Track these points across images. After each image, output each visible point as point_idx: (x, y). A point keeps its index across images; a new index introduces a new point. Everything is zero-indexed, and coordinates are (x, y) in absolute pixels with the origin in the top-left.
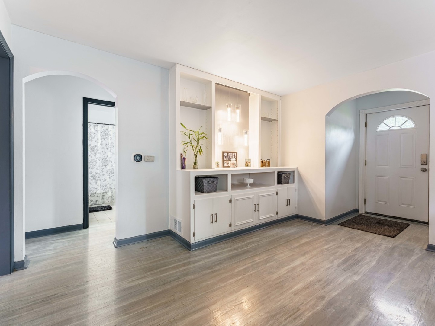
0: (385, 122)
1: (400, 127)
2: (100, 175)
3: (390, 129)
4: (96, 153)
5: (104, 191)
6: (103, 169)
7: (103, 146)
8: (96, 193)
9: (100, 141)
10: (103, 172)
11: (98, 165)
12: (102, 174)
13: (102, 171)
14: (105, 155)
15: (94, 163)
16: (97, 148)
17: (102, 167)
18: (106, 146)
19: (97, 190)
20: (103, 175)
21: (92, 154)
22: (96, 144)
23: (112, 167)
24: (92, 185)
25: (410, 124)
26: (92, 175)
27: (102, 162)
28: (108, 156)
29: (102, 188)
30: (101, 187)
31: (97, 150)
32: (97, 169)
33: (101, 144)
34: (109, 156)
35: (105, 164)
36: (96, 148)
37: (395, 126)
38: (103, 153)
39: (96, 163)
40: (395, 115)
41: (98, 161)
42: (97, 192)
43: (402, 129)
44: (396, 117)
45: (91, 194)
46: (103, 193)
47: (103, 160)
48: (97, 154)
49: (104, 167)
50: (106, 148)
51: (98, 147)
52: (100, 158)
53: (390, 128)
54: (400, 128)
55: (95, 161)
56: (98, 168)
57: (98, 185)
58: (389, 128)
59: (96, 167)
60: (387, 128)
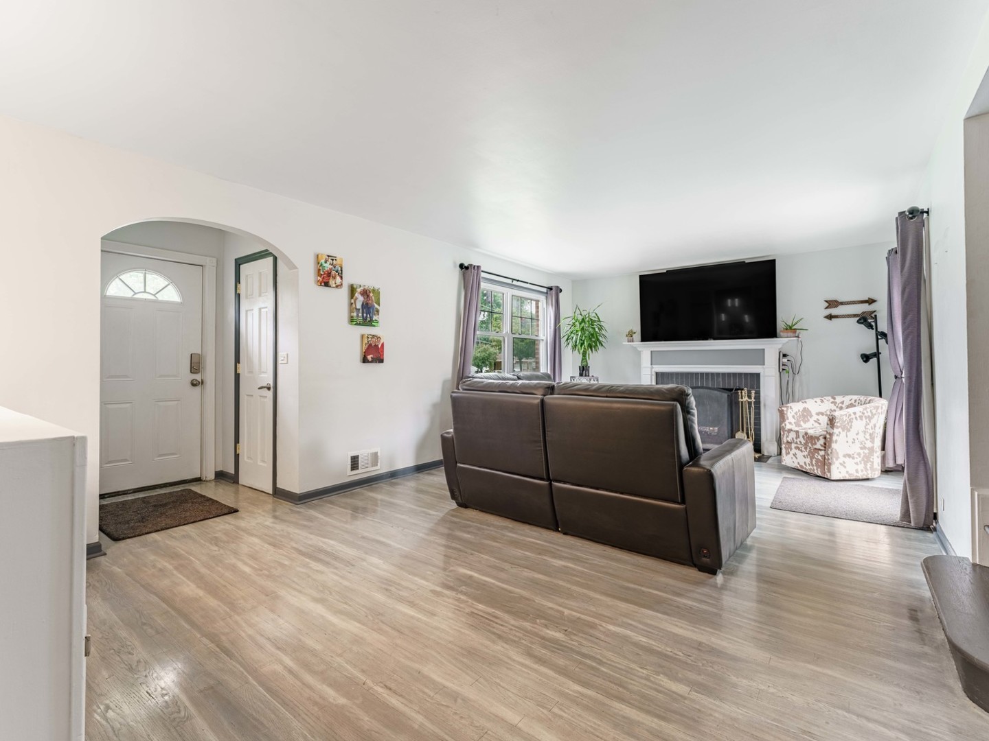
0: (121, 277)
1: (154, 295)
3: (135, 296)
25: (171, 295)
37: (145, 292)
40: (146, 269)
43: (157, 302)
44: (147, 272)
53: (135, 293)
54: (153, 298)
58: (133, 293)
60: (129, 294)
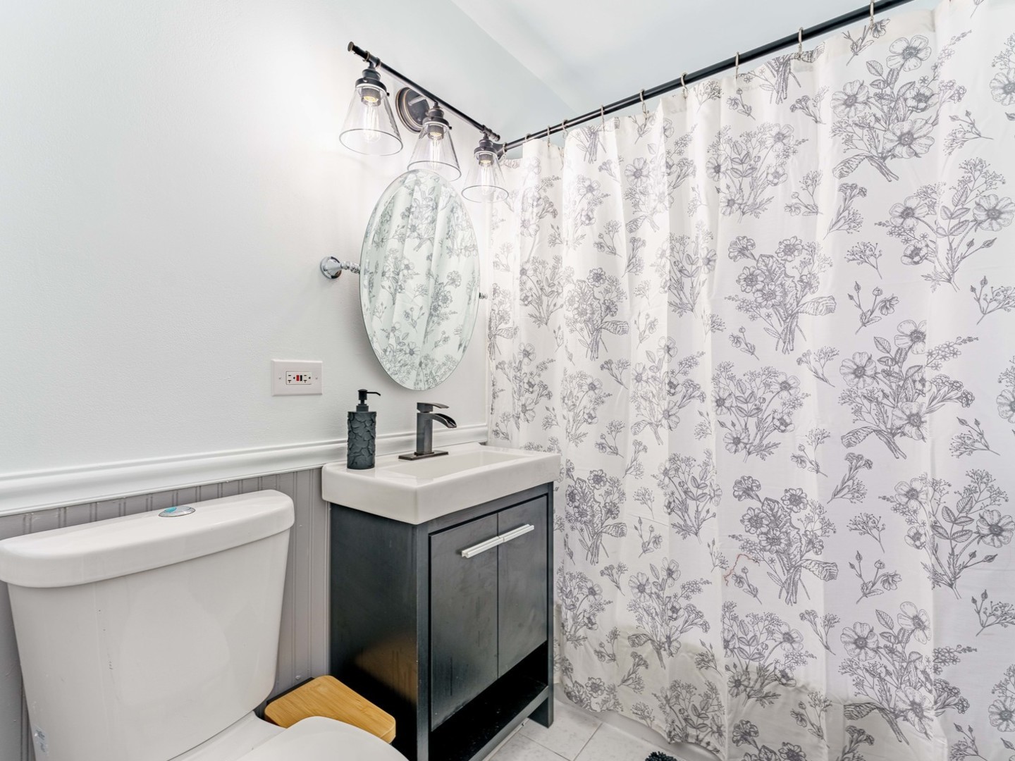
2: (827, 525)
4: (793, 316)
5: (872, 693)
6: (858, 462)
7: (869, 233)
8: (784, 679)
9: (828, 197)
10: (858, 492)
11: (807, 420)
12: (843, 511)
13: (850, 488)
14: (888, 327)
15: (776, 405)
16: (804, 263)
17: (856, 450)
18: (897, 231)
19: (798, 659)
20: (866, 525)
21: (761, 323)
22: (793, 227)
23: (978, 461)
24: (754, 592)
26: (755, 504)
27: (847, 398)
28: (917, 336)
29: (844, 652)
30: (837, 645)
31: (807, 285)
32: (800, 460)
33: (847, 219)
34: (934, 340)
35: (882, 414)
36: (793, 266)
38: (867, 301)
39: (795, 404)
41: (807, 383)
42: (799, 674)
45: (746, 671)
46: (856, 710)
47: (859, 372)
48: (804, 321)
49: (872, 447)
50: (893, 248)
51: (812, 249)
52: (829, 354)
55: (785, 386)
56: (811, 453)
57: (808, 616)
59: (787, 443)
